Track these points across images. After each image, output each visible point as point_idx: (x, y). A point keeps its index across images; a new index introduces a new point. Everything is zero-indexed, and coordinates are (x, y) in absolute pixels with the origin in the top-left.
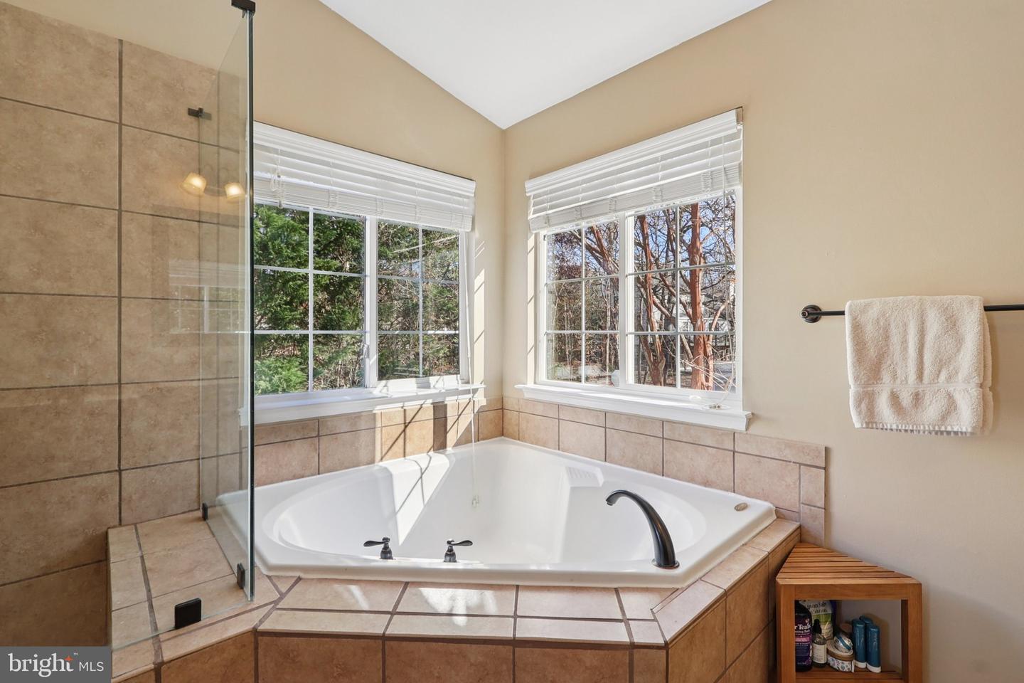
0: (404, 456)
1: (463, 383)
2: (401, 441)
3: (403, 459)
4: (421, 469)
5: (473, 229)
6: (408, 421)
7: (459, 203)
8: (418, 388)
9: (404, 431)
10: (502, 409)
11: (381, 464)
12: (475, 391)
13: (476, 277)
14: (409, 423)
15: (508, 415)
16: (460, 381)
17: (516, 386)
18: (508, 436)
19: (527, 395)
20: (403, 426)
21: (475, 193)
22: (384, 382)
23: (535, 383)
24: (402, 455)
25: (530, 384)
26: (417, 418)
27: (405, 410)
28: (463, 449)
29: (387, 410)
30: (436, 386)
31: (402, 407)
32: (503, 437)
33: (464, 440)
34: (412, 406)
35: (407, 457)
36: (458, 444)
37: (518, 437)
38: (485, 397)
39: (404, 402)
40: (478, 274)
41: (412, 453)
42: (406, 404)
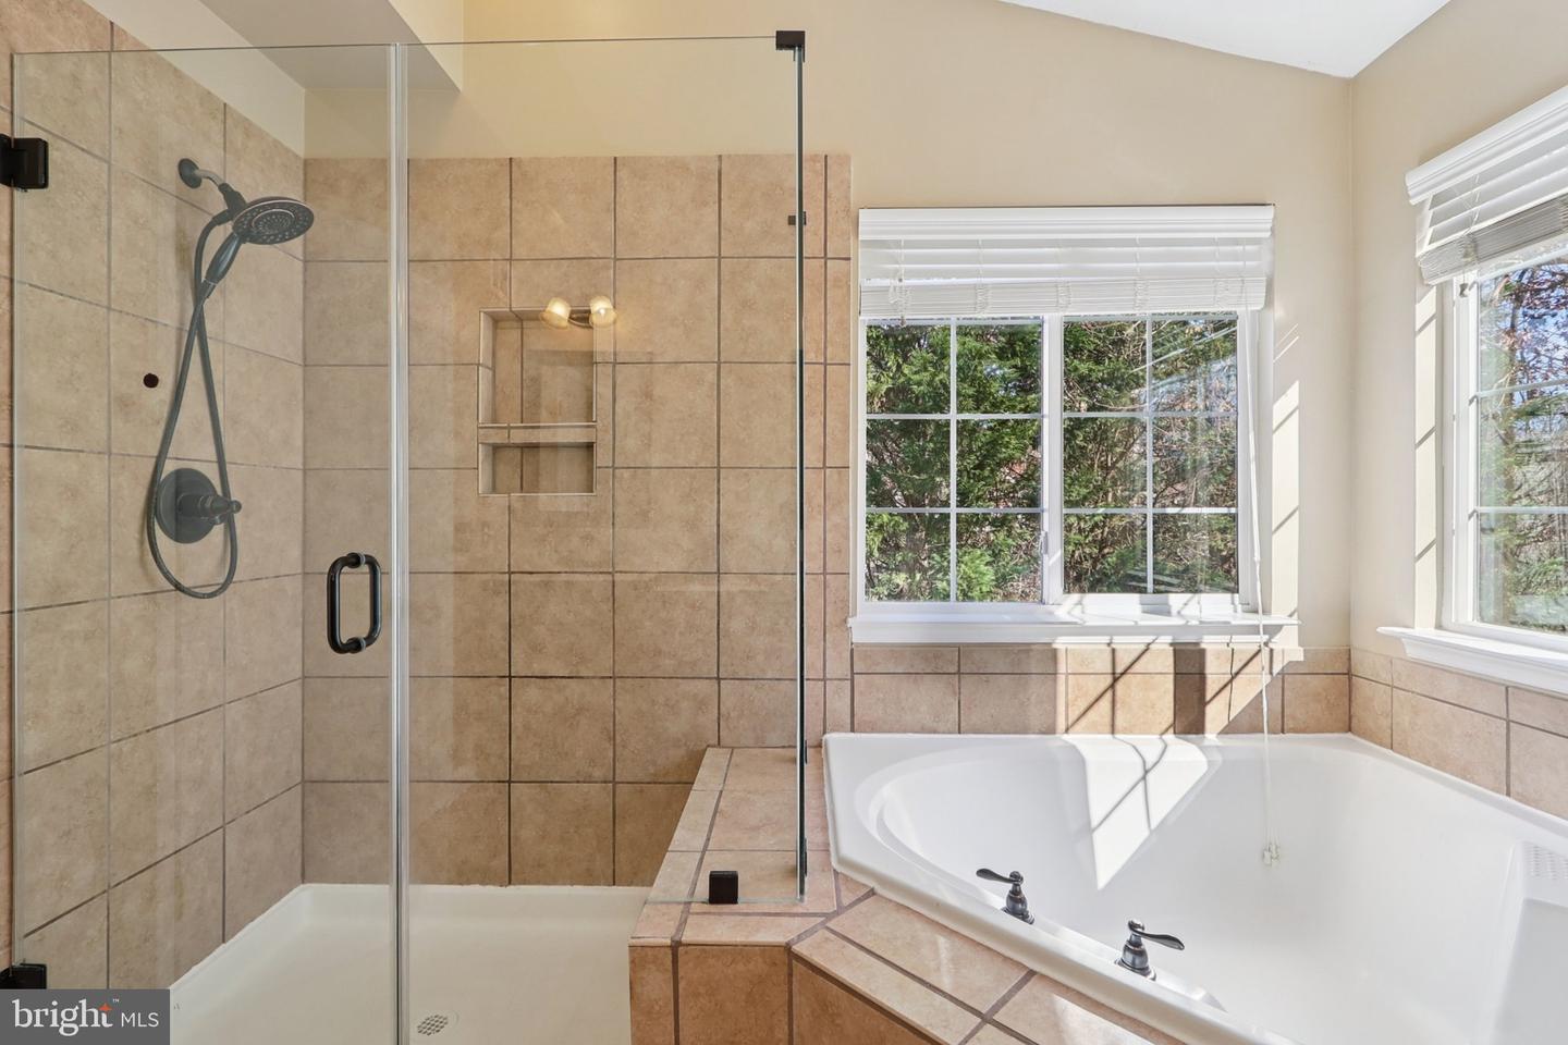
0: (1113, 732)
1: (1244, 611)
2: (1105, 703)
3: (1109, 736)
4: (1144, 762)
5: (1269, 302)
6: (1119, 670)
7: (1235, 257)
8: (1144, 612)
9: (1112, 686)
10: (1349, 674)
11: (1065, 737)
12: (1273, 630)
13: (1275, 400)
14: (1122, 674)
15: (1363, 689)
16: (1239, 607)
17: (1382, 630)
18: (1364, 734)
19: (1412, 652)
20: (1109, 680)
21: (1272, 230)
22: (1075, 597)
23: (1439, 626)
24: (1108, 728)
25: (1424, 627)
26: (1137, 668)
27: (1113, 651)
28: (1242, 743)
29: (1077, 647)
30: (1183, 613)
31: (1109, 644)
32: (1349, 735)
33: (1244, 724)
34: (1128, 646)
35: (1117, 736)
36: (1231, 729)
37: (1390, 741)
38: (1300, 645)
39: (1111, 635)
40: (1281, 391)
41: (1126, 731)
42: (1117, 639)
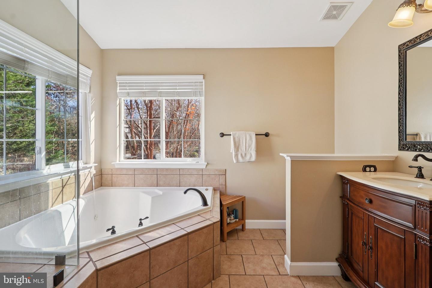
0: (62, 203)
1: (84, 164)
2: (61, 195)
3: (61, 204)
4: (74, 207)
5: (90, 92)
6: (64, 185)
7: (84, 78)
8: (65, 168)
9: (62, 190)
10: (101, 174)
11: (52, 209)
12: (91, 167)
13: (91, 114)
14: (65, 186)
15: (105, 177)
16: (82, 163)
17: (112, 163)
18: (104, 186)
19: (117, 167)
20: (61, 188)
21: (91, 75)
22: (48, 166)
23: (119, 161)
24: (61, 202)
26: (68, 183)
27: (62, 180)
28: (89, 194)
29: (54, 181)
30: (73, 166)
31: (61, 178)
32: (102, 187)
33: (90, 189)
34: (66, 177)
35: (64, 203)
36: (85, 193)
37: (112, 185)
38: (95, 170)
39: (62, 175)
41: (66, 201)
42: (63, 176)
